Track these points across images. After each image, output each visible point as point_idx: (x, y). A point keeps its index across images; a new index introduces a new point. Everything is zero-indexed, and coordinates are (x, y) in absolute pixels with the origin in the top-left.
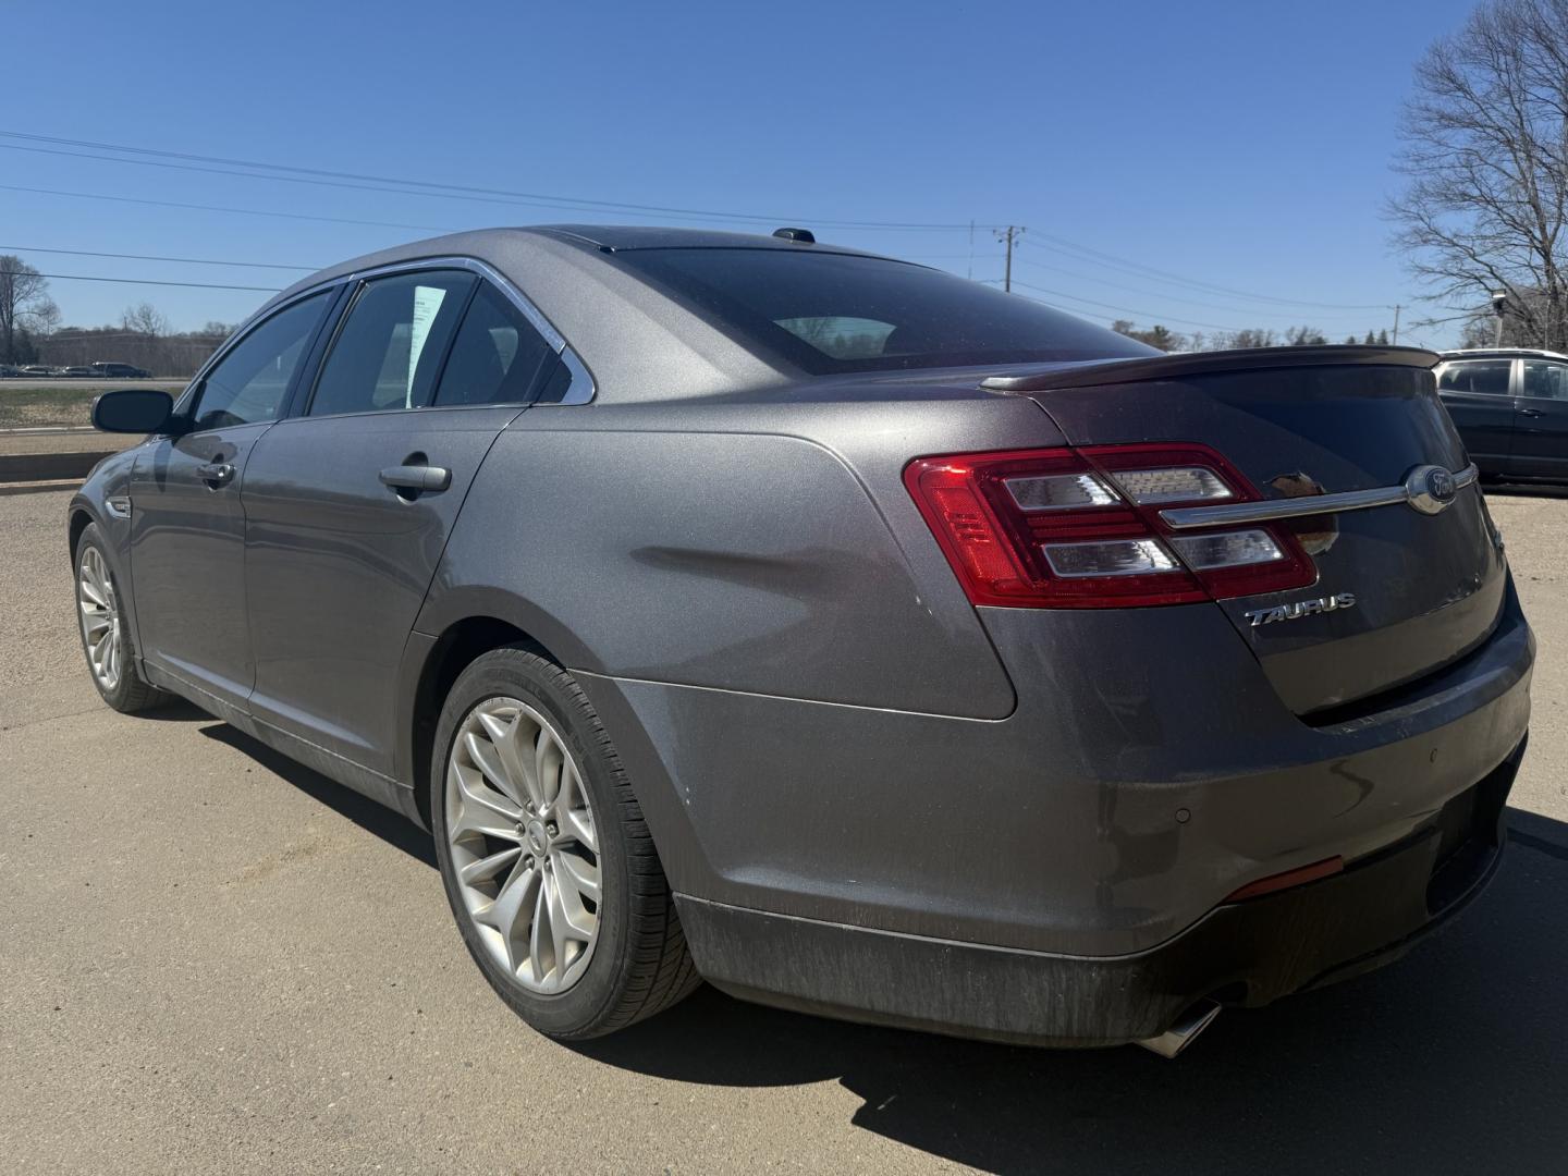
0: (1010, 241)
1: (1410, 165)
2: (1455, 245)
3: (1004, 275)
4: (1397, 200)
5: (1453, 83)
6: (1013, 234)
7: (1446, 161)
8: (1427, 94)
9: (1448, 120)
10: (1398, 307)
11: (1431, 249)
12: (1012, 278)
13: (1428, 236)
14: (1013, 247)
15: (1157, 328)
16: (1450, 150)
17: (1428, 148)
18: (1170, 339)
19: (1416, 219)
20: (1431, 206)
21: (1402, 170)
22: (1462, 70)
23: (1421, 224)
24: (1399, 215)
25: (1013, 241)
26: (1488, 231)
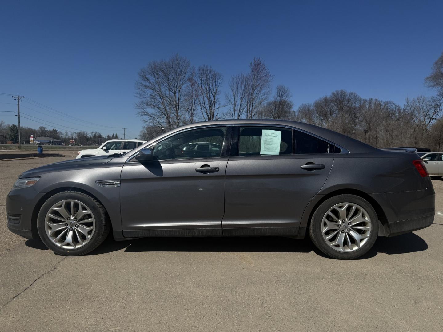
0: (19, 100)
1: (139, 96)
2: (151, 116)
3: (18, 111)
4: (137, 104)
5: (146, 79)
6: (20, 98)
7: (146, 96)
8: (141, 80)
9: (146, 87)
10: (125, 129)
11: (146, 116)
12: (20, 112)
13: (146, 113)
14: (20, 102)
15: (54, 129)
16: (147, 94)
17: (141, 92)
18: (58, 133)
19: (141, 109)
20: (145, 107)
21: (137, 97)
22: (148, 76)
23: (143, 110)
24: (138, 107)
25: (20, 100)
26: (158, 114)
